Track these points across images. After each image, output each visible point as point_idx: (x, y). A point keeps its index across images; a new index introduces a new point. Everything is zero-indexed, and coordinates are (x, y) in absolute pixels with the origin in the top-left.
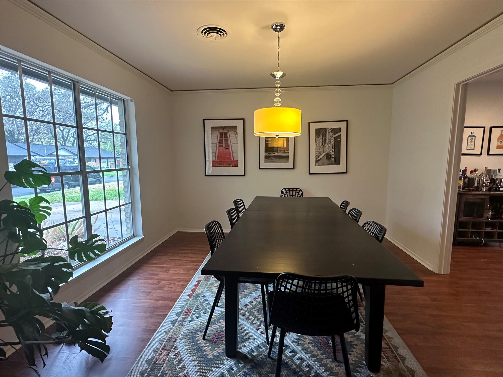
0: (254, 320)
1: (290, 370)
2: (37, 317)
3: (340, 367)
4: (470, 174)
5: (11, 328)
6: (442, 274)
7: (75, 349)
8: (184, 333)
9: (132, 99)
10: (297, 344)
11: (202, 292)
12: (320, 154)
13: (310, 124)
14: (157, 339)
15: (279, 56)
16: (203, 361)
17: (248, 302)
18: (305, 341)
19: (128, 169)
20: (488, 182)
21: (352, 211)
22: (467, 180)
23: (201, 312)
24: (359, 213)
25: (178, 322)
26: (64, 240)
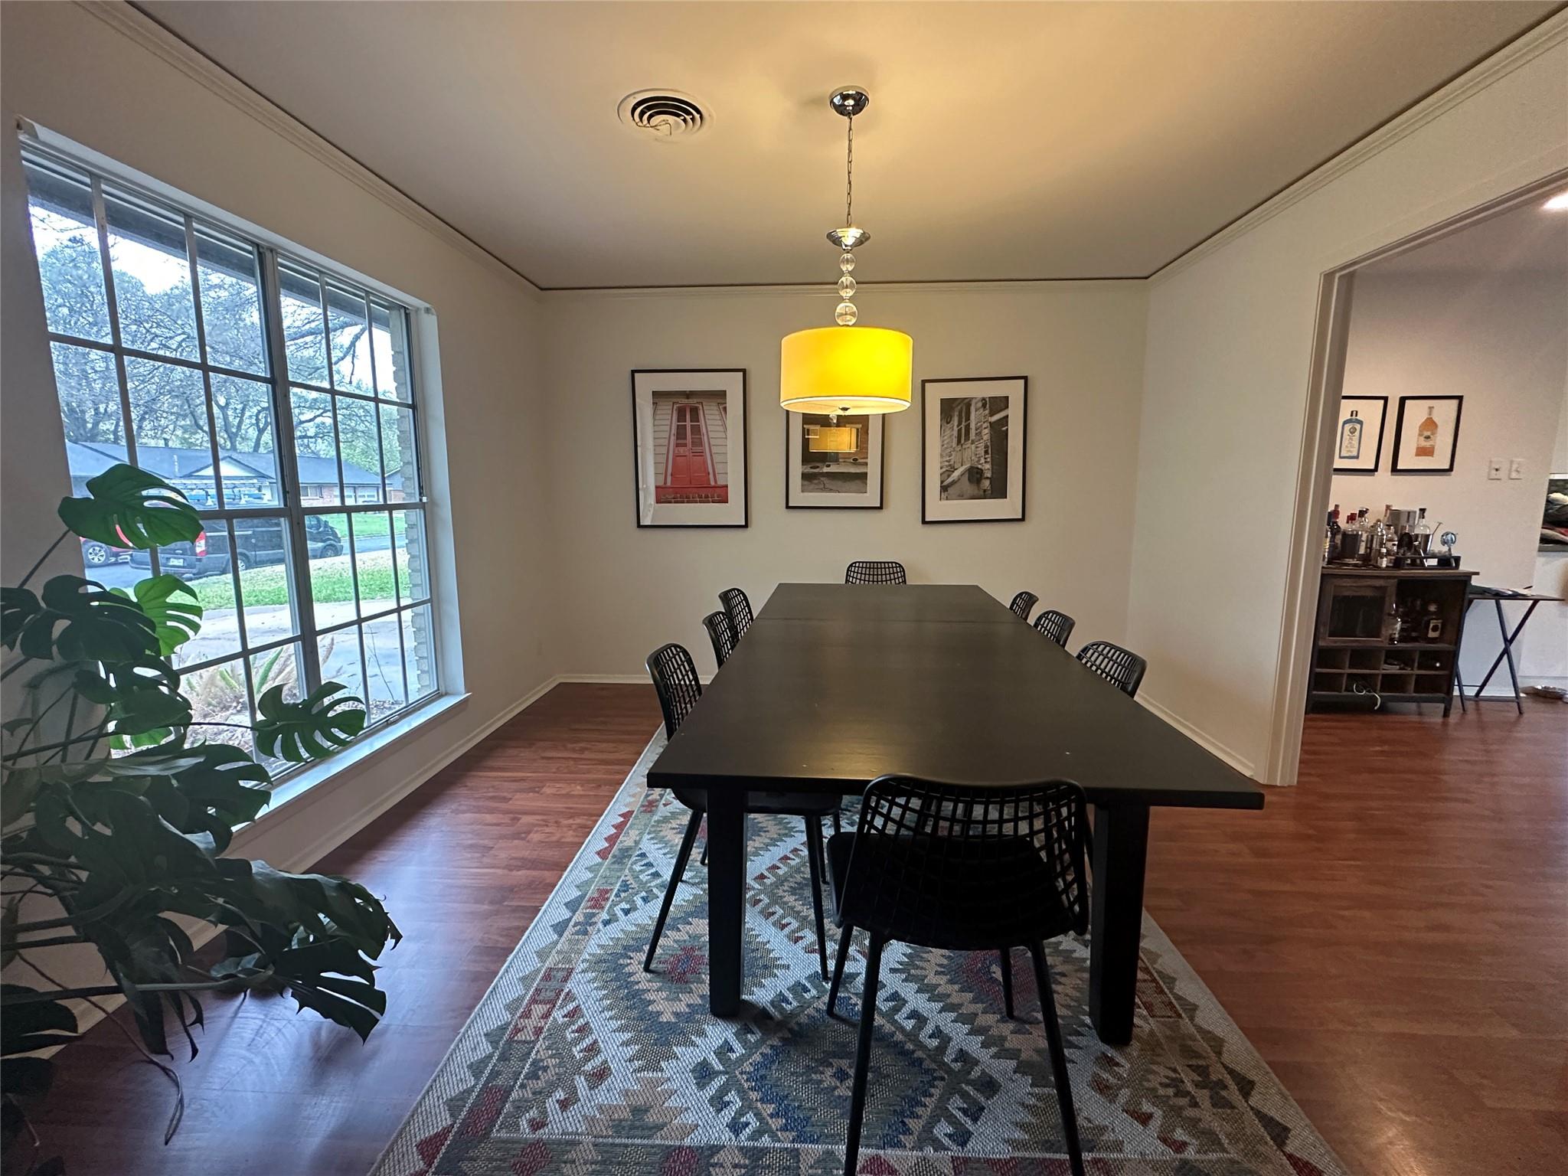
0: (783, 917)
1: (888, 1046)
2: (167, 915)
3: (1024, 1033)
4: (1348, 522)
5: (92, 947)
6: (1278, 784)
7: (280, 1008)
8: (590, 954)
9: (428, 306)
10: (904, 976)
11: (637, 843)
12: (953, 469)
13: (927, 385)
14: (515, 974)
15: (850, 183)
16: (646, 1031)
17: (764, 867)
18: (925, 969)
19: (421, 506)
20: (1394, 545)
21: (1047, 618)
22: (1339, 537)
23: (635, 898)
24: (1066, 625)
25: (574, 927)
26: (238, 708)
